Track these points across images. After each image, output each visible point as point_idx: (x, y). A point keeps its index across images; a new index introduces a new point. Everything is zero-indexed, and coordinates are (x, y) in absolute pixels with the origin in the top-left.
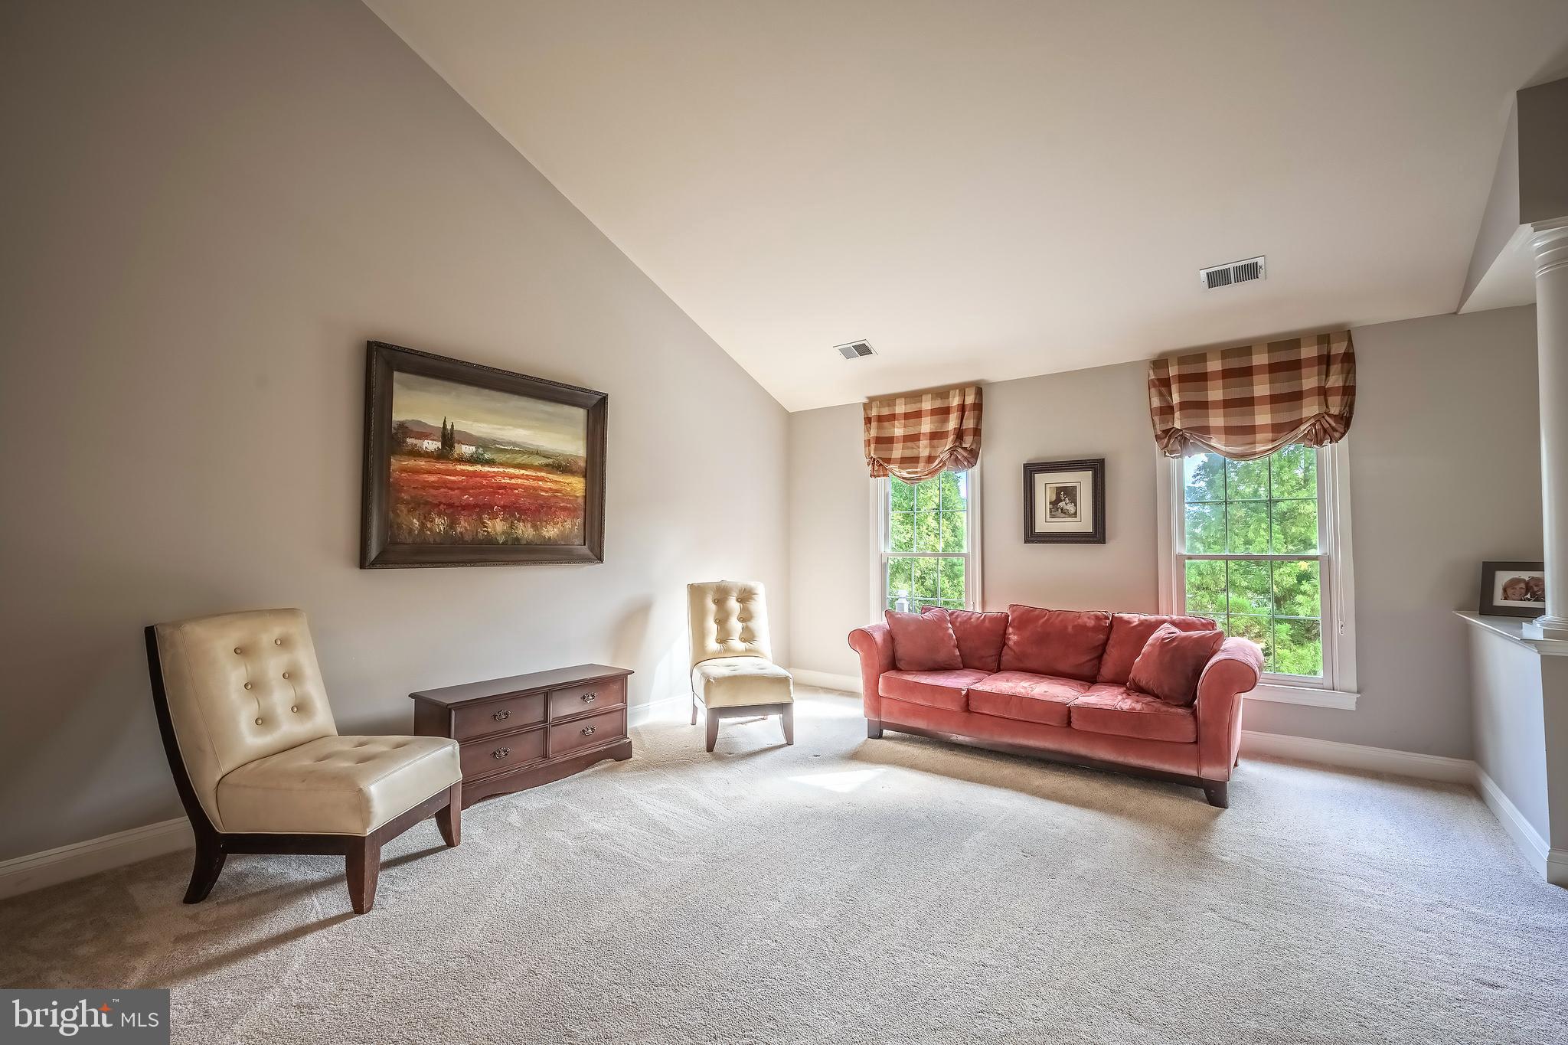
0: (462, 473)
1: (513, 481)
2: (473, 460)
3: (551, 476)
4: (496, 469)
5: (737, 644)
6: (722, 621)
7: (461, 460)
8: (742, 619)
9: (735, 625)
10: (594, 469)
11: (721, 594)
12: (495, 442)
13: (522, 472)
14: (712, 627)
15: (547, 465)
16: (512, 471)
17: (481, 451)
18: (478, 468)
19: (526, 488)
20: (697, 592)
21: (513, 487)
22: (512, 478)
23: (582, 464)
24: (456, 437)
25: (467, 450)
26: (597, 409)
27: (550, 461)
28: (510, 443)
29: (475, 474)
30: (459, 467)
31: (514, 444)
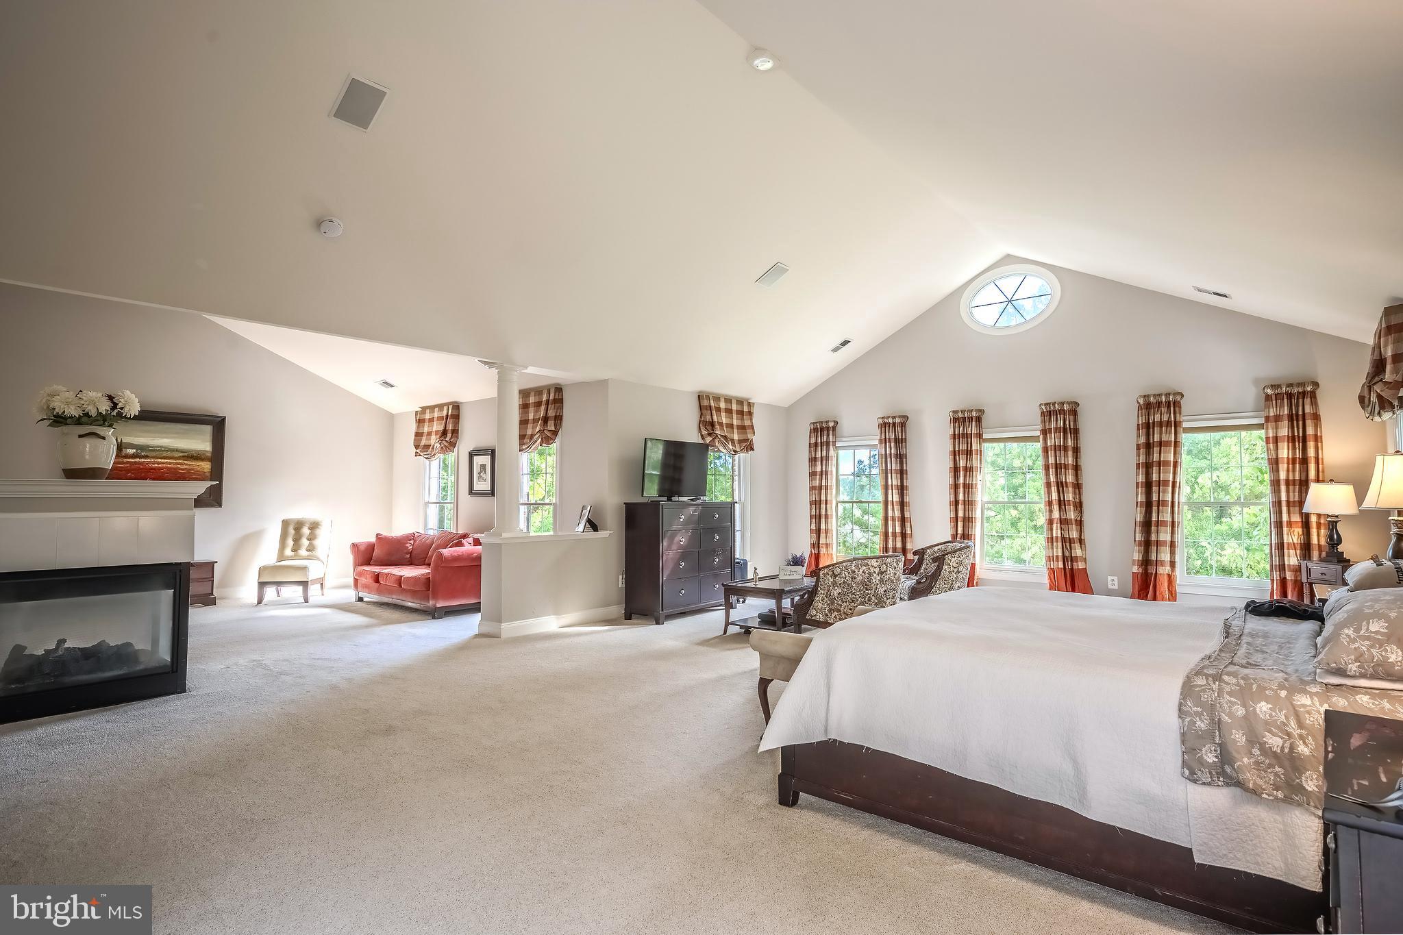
0: (127, 463)
1: (160, 465)
2: (133, 456)
3: (186, 462)
4: (149, 460)
5: (303, 552)
6: (297, 540)
7: (127, 456)
8: (309, 539)
9: (305, 542)
10: (217, 457)
11: (299, 525)
12: (148, 446)
13: (166, 461)
14: (290, 542)
15: (183, 456)
16: (159, 460)
17: (139, 451)
18: (138, 460)
19: (169, 469)
20: (285, 524)
21: (160, 469)
22: (158, 464)
23: (209, 455)
24: (123, 445)
25: (131, 451)
26: (218, 426)
27: (186, 454)
28: (158, 447)
29: (135, 463)
30: (125, 460)
31: (161, 447)
